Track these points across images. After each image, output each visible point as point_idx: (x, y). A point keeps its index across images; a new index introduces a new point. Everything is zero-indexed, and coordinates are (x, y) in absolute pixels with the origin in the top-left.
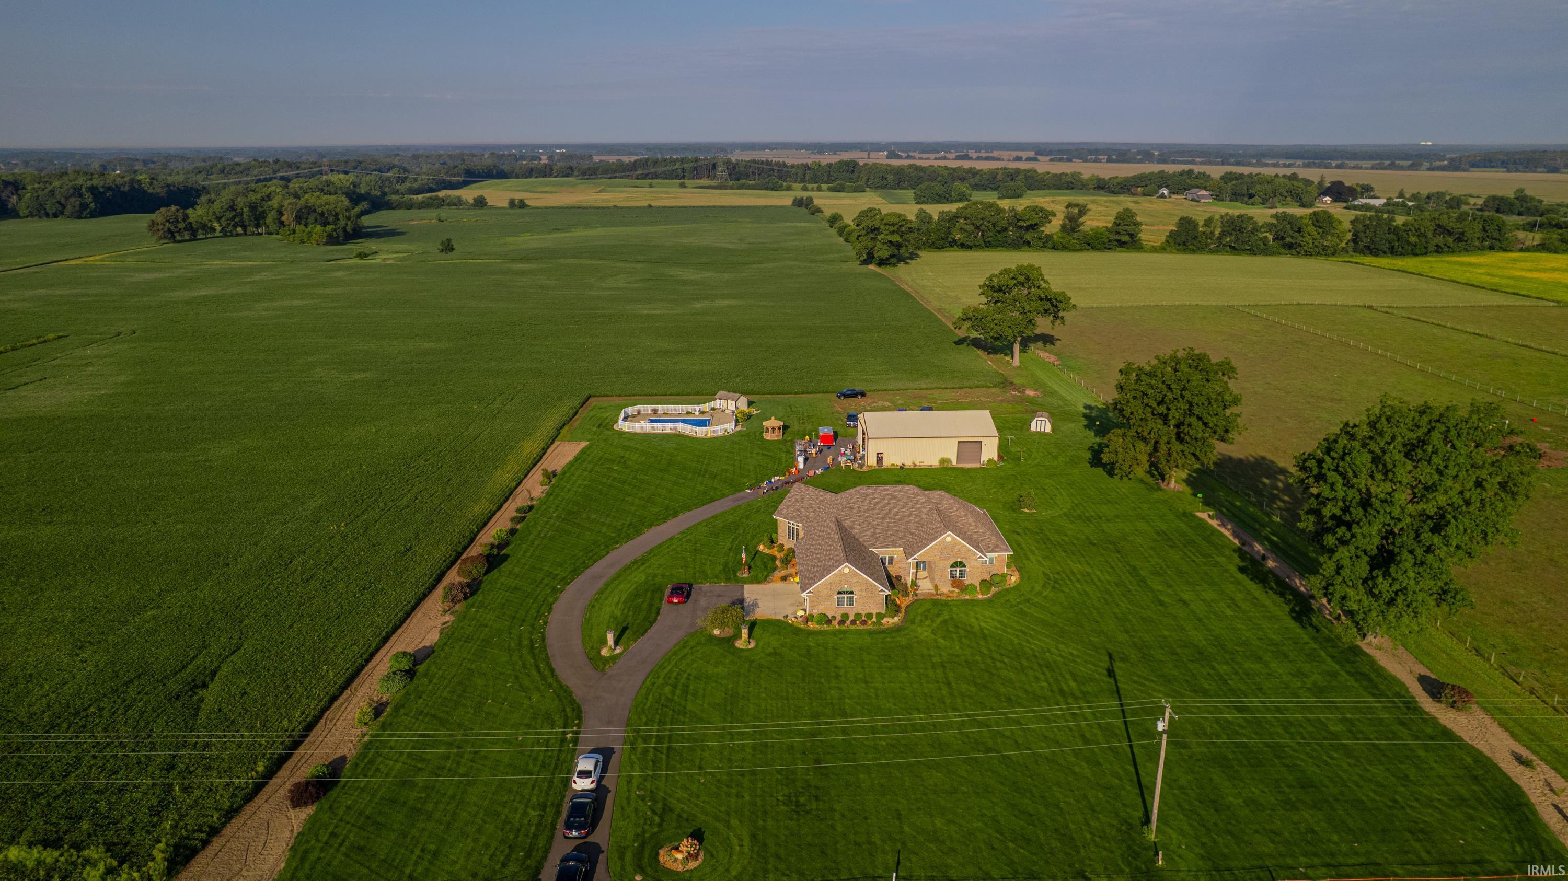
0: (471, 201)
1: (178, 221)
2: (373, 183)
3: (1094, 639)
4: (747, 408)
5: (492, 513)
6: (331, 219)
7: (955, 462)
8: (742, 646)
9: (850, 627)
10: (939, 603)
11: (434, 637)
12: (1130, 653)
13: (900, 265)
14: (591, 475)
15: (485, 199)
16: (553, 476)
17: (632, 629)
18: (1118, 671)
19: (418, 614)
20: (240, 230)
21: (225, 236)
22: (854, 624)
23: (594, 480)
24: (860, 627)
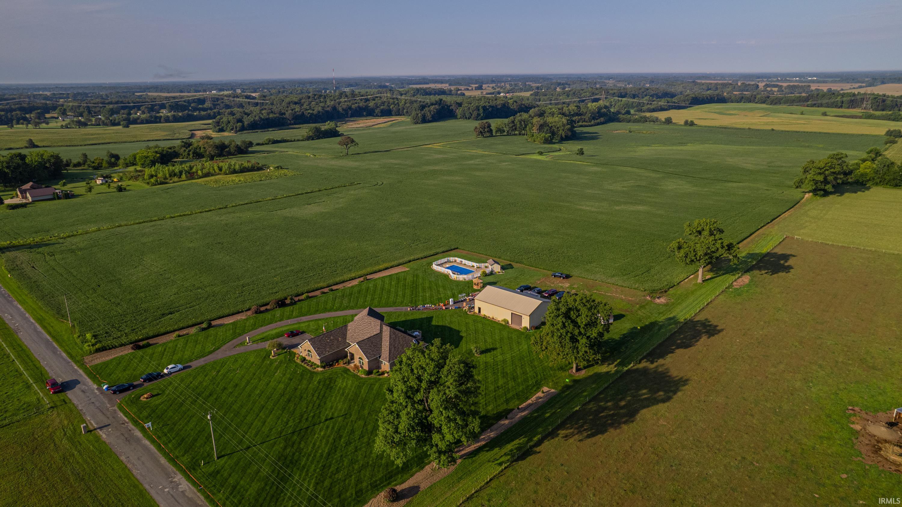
0: (664, 120)
3: (356, 407)
4: (499, 270)
5: (322, 288)
6: (556, 130)
7: (510, 323)
8: (271, 357)
9: (305, 365)
10: (346, 371)
11: (231, 322)
12: (353, 418)
13: (831, 196)
14: (380, 283)
15: (671, 119)
16: (367, 280)
17: (264, 339)
18: (334, 420)
19: (242, 314)
20: (517, 132)
21: (508, 135)
22: (308, 365)
23: (375, 286)
24: (307, 367)
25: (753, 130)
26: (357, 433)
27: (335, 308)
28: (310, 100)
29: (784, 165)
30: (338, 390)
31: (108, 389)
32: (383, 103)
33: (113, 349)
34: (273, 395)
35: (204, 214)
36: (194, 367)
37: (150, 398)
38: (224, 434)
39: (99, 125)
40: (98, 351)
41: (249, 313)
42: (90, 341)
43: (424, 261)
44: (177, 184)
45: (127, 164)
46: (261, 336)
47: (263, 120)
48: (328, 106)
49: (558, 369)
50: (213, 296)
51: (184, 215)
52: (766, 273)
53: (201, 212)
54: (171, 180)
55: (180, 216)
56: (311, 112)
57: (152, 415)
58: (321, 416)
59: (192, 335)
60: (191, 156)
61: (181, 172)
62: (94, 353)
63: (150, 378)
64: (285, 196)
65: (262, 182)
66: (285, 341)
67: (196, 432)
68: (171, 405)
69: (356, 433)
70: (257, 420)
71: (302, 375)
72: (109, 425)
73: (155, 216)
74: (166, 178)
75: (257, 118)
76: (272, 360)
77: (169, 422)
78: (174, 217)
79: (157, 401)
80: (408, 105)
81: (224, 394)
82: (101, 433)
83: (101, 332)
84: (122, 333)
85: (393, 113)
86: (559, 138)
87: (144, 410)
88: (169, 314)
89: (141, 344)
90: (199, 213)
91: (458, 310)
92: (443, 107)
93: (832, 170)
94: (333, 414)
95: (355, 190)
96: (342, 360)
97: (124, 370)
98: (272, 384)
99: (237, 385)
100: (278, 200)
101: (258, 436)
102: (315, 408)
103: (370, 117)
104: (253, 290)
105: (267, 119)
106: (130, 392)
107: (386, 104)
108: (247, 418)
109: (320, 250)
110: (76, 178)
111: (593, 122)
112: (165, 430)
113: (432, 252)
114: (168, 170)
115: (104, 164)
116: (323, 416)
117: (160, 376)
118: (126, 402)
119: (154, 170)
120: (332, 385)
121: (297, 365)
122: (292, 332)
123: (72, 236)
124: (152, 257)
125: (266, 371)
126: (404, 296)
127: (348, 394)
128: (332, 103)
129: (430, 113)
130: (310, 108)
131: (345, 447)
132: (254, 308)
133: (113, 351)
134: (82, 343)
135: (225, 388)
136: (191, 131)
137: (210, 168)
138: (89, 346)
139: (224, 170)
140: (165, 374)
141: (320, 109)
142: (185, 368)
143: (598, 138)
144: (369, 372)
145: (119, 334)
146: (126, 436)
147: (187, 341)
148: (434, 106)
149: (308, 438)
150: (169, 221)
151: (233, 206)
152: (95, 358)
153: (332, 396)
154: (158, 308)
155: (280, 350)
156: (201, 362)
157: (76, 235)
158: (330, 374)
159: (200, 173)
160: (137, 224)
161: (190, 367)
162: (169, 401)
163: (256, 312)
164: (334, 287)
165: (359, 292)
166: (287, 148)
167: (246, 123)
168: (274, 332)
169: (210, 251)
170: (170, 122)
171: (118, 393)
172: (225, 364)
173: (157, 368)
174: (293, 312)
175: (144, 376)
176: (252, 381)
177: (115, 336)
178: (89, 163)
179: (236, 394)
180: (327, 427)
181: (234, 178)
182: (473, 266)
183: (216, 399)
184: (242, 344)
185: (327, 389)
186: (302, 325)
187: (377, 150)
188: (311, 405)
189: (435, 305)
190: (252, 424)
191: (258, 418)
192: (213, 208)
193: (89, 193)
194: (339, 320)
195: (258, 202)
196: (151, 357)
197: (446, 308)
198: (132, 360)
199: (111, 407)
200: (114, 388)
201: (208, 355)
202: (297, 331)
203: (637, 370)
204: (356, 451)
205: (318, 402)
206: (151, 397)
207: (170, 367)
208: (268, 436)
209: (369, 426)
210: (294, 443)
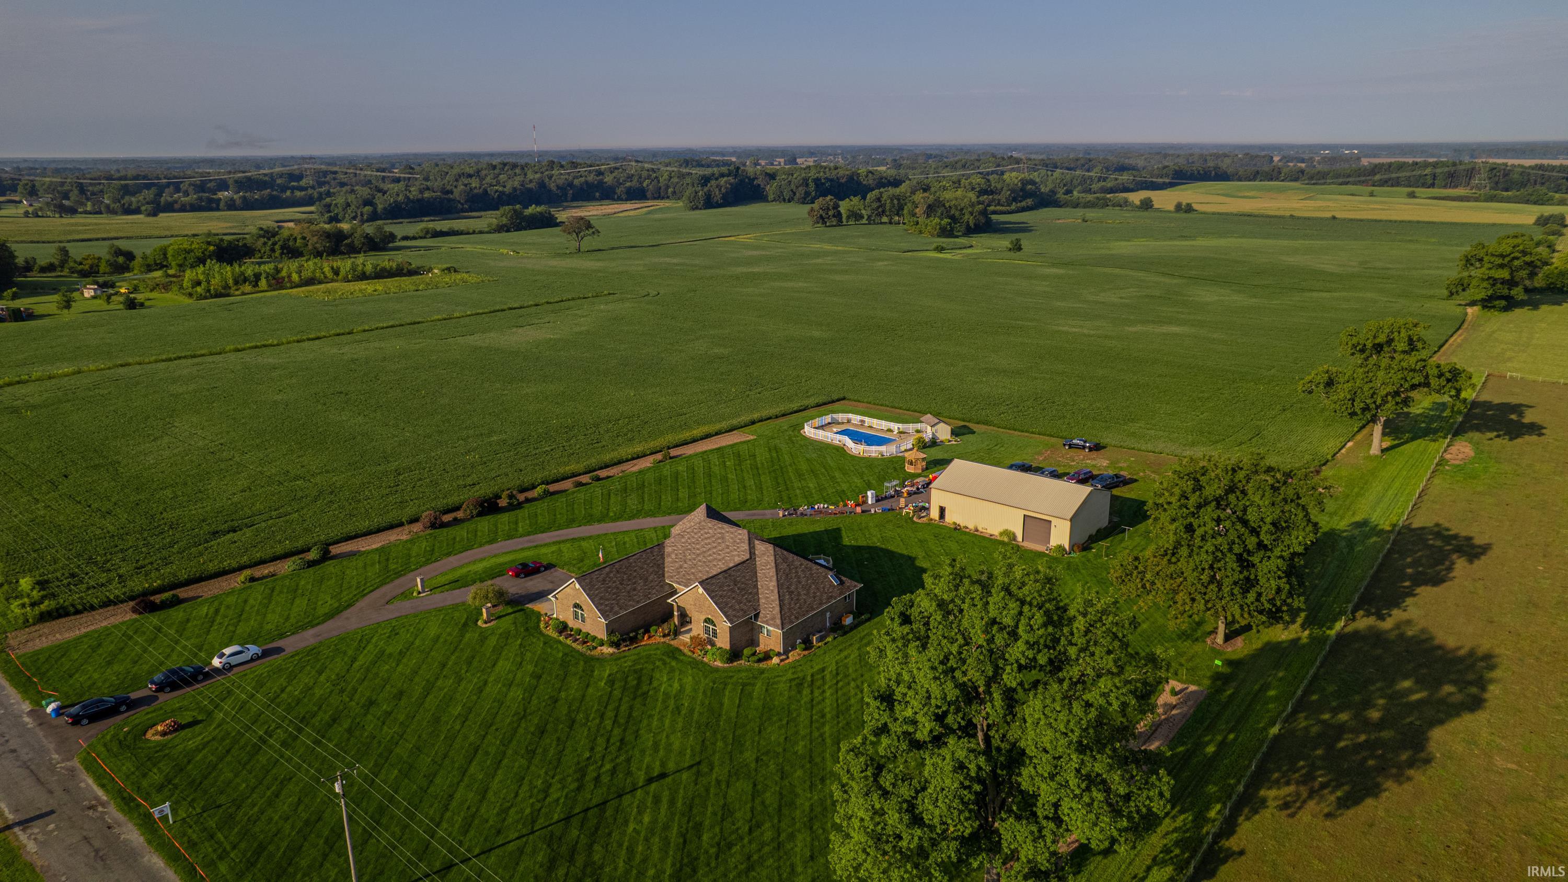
0: (1138, 203)
1: (828, 209)
2: (1058, 181)
3: (720, 744)
4: (949, 437)
5: (574, 475)
6: (957, 214)
7: (1020, 538)
8: (480, 623)
9: (569, 642)
10: (674, 653)
11: (374, 546)
12: (720, 772)
13: (1518, 311)
14: (699, 464)
15: (1151, 201)
16: (671, 458)
17: (459, 583)
18: (669, 780)
19: (400, 529)
20: (885, 219)
21: (869, 224)
22: (575, 640)
23: (692, 470)
24: (574, 645)
25: (1299, 218)
26: (741, 815)
27: (611, 514)
28: (496, 171)
29: (1390, 266)
30: (664, 701)
31: (58, 712)
32: (630, 177)
33: (86, 614)
34: (498, 719)
35: (306, 344)
36: (289, 650)
37: (170, 732)
38: (374, 829)
39: (100, 213)
40: (45, 617)
41: (416, 527)
42: (28, 596)
43: (784, 423)
44: (250, 296)
45: (148, 266)
46: (451, 577)
47: (413, 201)
48: (531, 181)
49: (1179, 637)
50: (331, 493)
51: (265, 346)
52: (1498, 436)
53: (298, 341)
54: (237, 290)
55: (256, 347)
56: (501, 189)
57: (176, 781)
58: (634, 769)
59: (285, 577)
60: (277, 254)
61: (257, 277)
62: (34, 624)
63: (174, 682)
64: (469, 313)
65: (419, 293)
66: (514, 586)
67: (299, 824)
68: (228, 751)
69: (738, 815)
70: (463, 784)
71: (564, 664)
72: (52, 812)
73: (201, 348)
74: (226, 287)
75: (401, 198)
76: (483, 632)
77: (222, 799)
78: (244, 349)
79: (191, 740)
80: (675, 180)
81: (369, 717)
82: (23, 837)
83: (59, 574)
84: (113, 574)
85: (649, 194)
86: (963, 229)
87: (155, 765)
88: (229, 532)
89: (157, 599)
90: (294, 341)
91: (890, 514)
92: (742, 181)
93: (1527, 259)
94: (663, 764)
95: (607, 303)
96: (659, 625)
97: (109, 663)
98: (493, 689)
99: (400, 694)
100: (454, 321)
101: (472, 833)
102: (613, 749)
103: (607, 202)
104: (420, 479)
105: (418, 200)
106: (118, 719)
107: (635, 179)
108: (438, 780)
109: (557, 403)
110: (42, 289)
111: (1013, 207)
112: (212, 823)
113: (795, 406)
114: (233, 273)
115: (103, 267)
116: (639, 769)
117: (201, 674)
118: (105, 745)
119: (204, 273)
120: (645, 688)
121: (548, 641)
122: (524, 565)
123: (18, 382)
124: (194, 419)
125: (473, 657)
126: (760, 488)
127: (691, 711)
128: (538, 176)
129: (720, 190)
130: (498, 183)
131: (717, 858)
132: (426, 516)
133: (85, 617)
134: (7, 599)
135: (371, 703)
136: (277, 222)
137: (315, 270)
138: (23, 606)
139: (342, 273)
140: (216, 670)
141: (516, 184)
142: (266, 654)
143: (1031, 231)
144: (734, 655)
145: (103, 577)
146: (97, 843)
147: (273, 590)
148: (725, 179)
149: (610, 834)
150: (232, 357)
151: (365, 331)
152: (36, 634)
153: (651, 716)
154: (204, 521)
155: (501, 608)
156: (309, 637)
157: (27, 381)
158: (635, 662)
159: (295, 277)
160: (163, 361)
161: (279, 650)
162: (223, 739)
163: (433, 526)
164: (603, 473)
165: (660, 481)
166: (460, 243)
167: (380, 207)
168: (479, 567)
169: (320, 407)
170: (236, 209)
171: (85, 721)
172: (368, 642)
173: (196, 655)
174: (516, 523)
175: (158, 677)
176: (439, 683)
177: (92, 583)
178: (72, 264)
179: (402, 717)
180: (657, 800)
181: (364, 287)
182: (890, 430)
183: (350, 731)
184: (406, 595)
185: (634, 699)
186: (544, 550)
187: (633, 244)
188: (601, 741)
189: (835, 504)
190: (451, 796)
191: (466, 779)
192: (323, 334)
193: (66, 311)
194: (627, 539)
195: (415, 323)
196: (181, 632)
197: (863, 512)
198: (131, 638)
199: (63, 761)
200: (72, 710)
201: (324, 622)
202: (534, 563)
203: (1356, 634)
204: (751, 868)
205: (616, 731)
206: (176, 730)
207: (227, 651)
208: (499, 832)
209: (768, 794)
210: (573, 852)
